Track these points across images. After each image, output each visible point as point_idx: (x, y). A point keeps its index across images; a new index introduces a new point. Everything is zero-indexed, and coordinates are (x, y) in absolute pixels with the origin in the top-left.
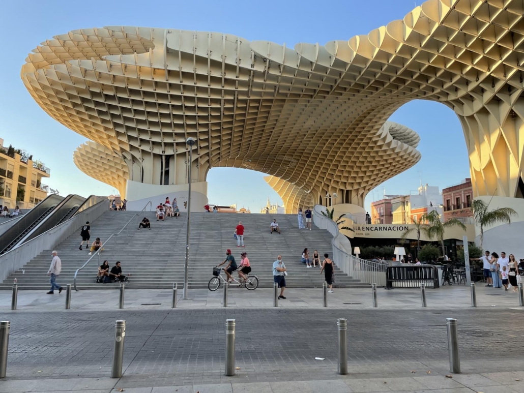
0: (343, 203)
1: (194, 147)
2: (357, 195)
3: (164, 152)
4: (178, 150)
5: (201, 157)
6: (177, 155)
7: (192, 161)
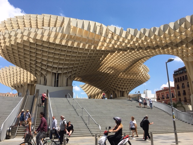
0: (121, 96)
1: (71, 70)
2: (126, 93)
3: (57, 72)
4: (64, 71)
5: (72, 75)
6: (63, 73)
7: (69, 76)
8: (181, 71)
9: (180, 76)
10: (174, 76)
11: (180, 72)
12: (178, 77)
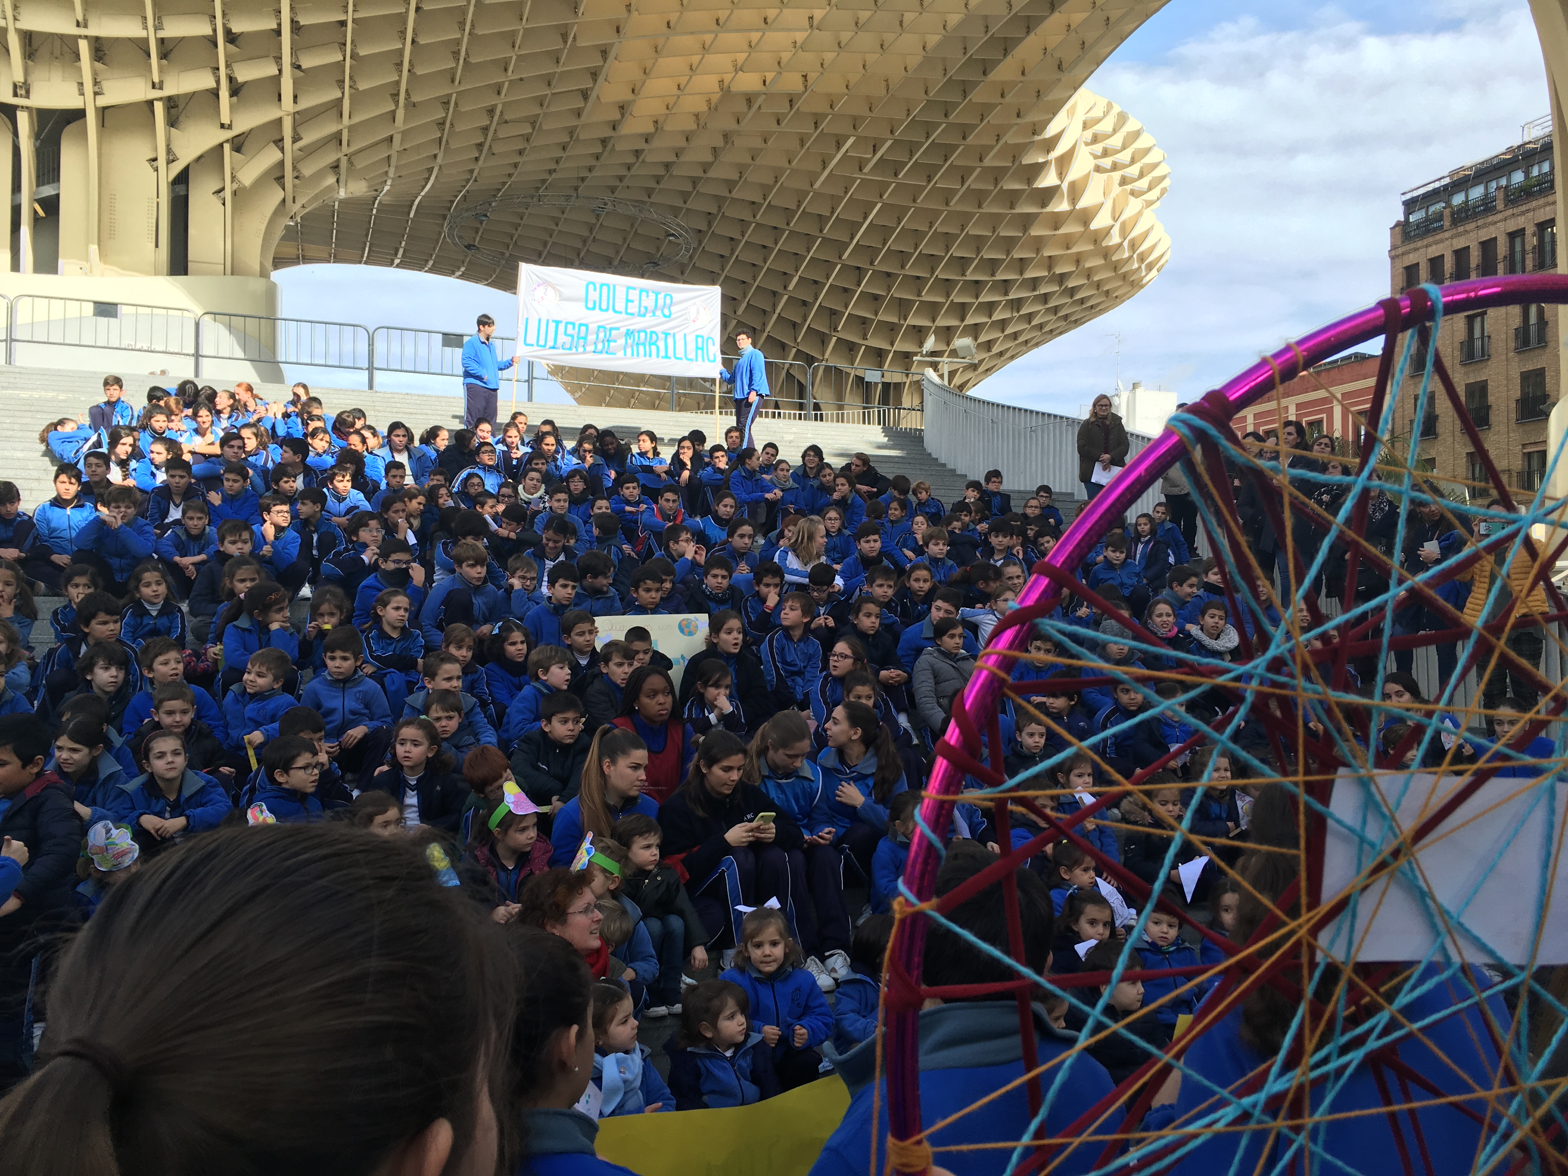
1: (201, 81)
3: (23, 89)
4: (106, 85)
5: (238, 144)
6: (103, 112)
7: (186, 155)
8: (1477, 192)
9: (1459, 244)
10: (1394, 247)
11: (1458, 199)
12: (1434, 251)
